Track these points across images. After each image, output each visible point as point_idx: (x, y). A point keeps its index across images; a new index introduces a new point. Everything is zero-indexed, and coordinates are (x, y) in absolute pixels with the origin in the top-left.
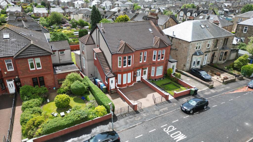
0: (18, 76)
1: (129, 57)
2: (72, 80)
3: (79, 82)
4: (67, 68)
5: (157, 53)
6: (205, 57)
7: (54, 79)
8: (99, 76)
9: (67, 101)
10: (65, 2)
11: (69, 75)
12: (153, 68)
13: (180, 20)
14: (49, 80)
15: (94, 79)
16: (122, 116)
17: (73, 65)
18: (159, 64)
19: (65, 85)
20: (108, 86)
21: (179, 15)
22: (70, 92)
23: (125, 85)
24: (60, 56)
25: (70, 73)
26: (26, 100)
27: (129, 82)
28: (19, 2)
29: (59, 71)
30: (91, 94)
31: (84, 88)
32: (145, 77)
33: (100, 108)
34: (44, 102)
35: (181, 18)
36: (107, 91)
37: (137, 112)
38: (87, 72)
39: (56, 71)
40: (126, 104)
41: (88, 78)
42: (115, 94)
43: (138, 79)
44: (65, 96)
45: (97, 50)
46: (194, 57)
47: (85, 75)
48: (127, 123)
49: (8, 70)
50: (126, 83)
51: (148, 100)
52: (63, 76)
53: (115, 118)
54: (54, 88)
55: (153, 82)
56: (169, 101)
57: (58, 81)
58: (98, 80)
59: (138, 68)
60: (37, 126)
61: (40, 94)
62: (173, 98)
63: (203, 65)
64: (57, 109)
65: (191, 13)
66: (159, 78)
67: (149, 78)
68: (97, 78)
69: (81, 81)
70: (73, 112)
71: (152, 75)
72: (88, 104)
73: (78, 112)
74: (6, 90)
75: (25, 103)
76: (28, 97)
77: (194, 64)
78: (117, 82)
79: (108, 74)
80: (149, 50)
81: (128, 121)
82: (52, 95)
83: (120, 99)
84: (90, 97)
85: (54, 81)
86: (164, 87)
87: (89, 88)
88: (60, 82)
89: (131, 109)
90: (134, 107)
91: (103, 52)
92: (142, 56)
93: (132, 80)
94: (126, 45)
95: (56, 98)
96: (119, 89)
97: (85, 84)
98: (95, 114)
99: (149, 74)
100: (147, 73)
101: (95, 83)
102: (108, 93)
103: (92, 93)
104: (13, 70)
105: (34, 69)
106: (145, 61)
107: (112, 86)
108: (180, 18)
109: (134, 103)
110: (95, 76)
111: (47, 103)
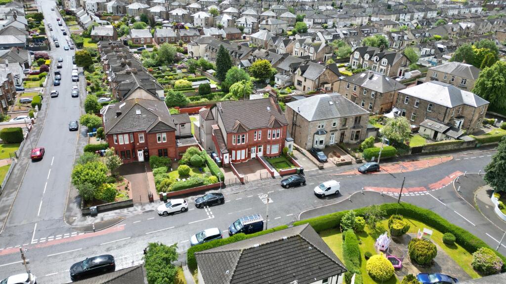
0: (147, 147)
1: (243, 136)
2: (192, 153)
3: (198, 156)
4: (187, 141)
5: (272, 132)
6: (332, 136)
7: (176, 151)
8: (216, 151)
9: (188, 170)
10: (178, 14)
11: (189, 149)
12: (268, 147)
13: (354, 64)
14: (171, 151)
15: (212, 154)
16: (230, 185)
17: (192, 138)
18: (275, 142)
19: (185, 157)
20: (222, 160)
21: (353, 57)
22: (190, 164)
23: (239, 161)
24: (181, 129)
25: (189, 146)
26: (155, 168)
27: (243, 158)
28: (105, 12)
29: (180, 144)
30: (207, 167)
31: (201, 161)
32: (260, 154)
33: (213, 178)
34: (169, 171)
35: (356, 61)
36: (221, 165)
37: (243, 183)
38: (205, 145)
39: (178, 144)
40: (236, 176)
41: (206, 152)
42: (228, 168)
43: (253, 155)
44: (186, 167)
45: (215, 127)
46: (316, 136)
47: (203, 148)
48: (232, 190)
49: (140, 142)
50: (240, 159)
51: (256, 175)
52: (184, 150)
53: (224, 186)
54: (175, 160)
55: (268, 160)
56: (274, 177)
57: (179, 153)
58: (214, 155)
59: (253, 145)
60: (168, 185)
61: (165, 164)
62: (279, 175)
63: (331, 144)
64: (180, 176)
65: (370, 55)
66: (275, 156)
67: (265, 156)
68: (214, 153)
69: (199, 155)
70: (192, 179)
71: (268, 153)
72: (204, 175)
73: (196, 179)
74: (136, 158)
75: (155, 170)
76: (156, 165)
77: (316, 143)
78: (231, 157)
79: (223, 150)
80: (263, 130)
81: (234, 189)
82: (175, 165)
83: (231, 173)
84: (206, 169)
85: (176, 153)
86: (275, 165)
87: (206, 161)
88: (181, 154)
89: (238, 181)
90: (241, 179)
91: (220, 129)
92: (257, 134)
93: (247, 157)
94: (240, 126)
95: (179, 168)
96: (232, 164)
97: (202, 157)
98: (209, 181)
99: (265, 152)
100: (262, 150)
101: (212, 157)
102: (222, 167)
103: (208, 165)
104: (144, 142)
105: (161, 142)
106: (259, 139)
107: (226, 161)
108: (354, 62)
109: (241, 176)
110: (212, 150)
111: (170, 171)
